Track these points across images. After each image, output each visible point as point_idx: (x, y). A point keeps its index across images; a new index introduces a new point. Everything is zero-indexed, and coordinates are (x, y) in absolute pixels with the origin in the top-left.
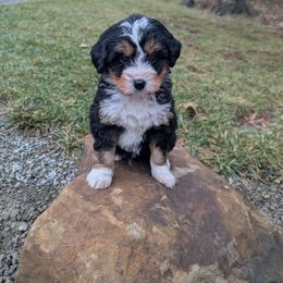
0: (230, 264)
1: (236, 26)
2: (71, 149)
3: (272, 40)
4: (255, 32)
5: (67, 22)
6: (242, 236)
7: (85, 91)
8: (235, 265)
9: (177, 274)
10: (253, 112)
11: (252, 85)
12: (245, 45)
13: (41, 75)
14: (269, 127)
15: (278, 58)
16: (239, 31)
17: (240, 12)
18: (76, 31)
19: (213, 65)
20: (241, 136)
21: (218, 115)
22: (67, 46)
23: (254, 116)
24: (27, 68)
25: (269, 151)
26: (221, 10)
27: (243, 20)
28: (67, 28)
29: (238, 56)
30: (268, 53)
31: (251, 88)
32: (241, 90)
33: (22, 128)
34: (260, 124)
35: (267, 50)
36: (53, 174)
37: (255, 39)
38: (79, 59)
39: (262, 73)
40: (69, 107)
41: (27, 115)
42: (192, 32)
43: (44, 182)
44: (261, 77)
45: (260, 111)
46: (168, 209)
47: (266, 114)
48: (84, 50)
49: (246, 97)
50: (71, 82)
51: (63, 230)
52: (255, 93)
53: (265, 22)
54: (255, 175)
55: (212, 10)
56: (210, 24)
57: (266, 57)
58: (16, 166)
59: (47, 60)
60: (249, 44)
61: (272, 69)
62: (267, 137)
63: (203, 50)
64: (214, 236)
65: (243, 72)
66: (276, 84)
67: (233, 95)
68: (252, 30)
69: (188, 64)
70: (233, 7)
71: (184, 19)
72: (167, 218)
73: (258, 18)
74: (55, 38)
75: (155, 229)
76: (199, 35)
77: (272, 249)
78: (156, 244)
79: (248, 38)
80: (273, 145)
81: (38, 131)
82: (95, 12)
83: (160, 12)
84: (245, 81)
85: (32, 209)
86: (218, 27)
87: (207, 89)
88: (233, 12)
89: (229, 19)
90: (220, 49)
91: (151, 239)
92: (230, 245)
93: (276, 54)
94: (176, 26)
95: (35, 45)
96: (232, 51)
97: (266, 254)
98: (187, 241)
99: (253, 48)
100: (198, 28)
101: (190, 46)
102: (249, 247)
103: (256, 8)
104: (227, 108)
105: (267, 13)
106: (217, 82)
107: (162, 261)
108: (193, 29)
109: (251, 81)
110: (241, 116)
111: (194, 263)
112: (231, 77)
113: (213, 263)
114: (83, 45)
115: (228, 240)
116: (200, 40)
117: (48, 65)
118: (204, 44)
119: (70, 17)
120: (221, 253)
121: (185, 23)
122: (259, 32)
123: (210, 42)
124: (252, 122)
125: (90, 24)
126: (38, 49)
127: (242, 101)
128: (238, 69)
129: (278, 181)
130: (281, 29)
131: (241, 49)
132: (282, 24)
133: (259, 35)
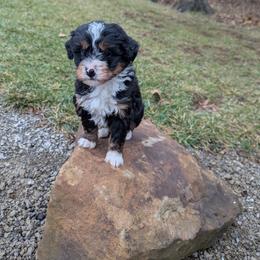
1: (194, 23)
3: (224, 38)
4: (210, 29)
5: (44, 12)
6: (195, 183)
7: (67, 77)
8: (190, 201)
9: (155, 200)
10: (206, 98)
11: (205, 76)
12: (202, 40)
13: (27, 62)
14: (218, 111)
15: (228, 53)
16: (196, 27)
17: (199, 9)
18: (54, 21)
19: (175, 58)
20: (196, 117)
21: (178, 100)
22: (46, 35)
23: (207, 102)
24: (14, 55)
25: (217, 130)
26: (182, 8)
27: (200, 17)
28: (45, 18)
29: (196, 50)
30: (221, 49)
31: (205, 79)
32: (197, 80)
33: (17, 107)
34: (211, 108)
35: (220, 46)
36: (48, 144)
37: (210, 36)
39: (214, 66)
40: (55, 90)
41: (21, 96)
42: (156, 26)
43: (41, 149)
44: (213, 69)
46: (147, 163)
47: (216, 101)
49: (201, 86)
50: (55, 68)
52: (209, 83)
53: (219, 20)
54: (206, 148)
55: (174, 6)
56: (172, 19)
57: (219, 52)
58: (17, 137)
59: (30, 47)
60: (205, 40)
61: (223, 63)
62: (216, 119)
63: (166, 43)
65: (199, 64)
66: (225, 76)
67: (190, 84)
68: (208, 27)
69: (154, 56)
70: (192, 5)
71: (149, 14)
73: (214, 16)
74: (35, 27)
75: (140, 174)
76: (163, 29)
77: (216, 194)
79: (205, 34)
80: (220, 125)
81: (31, 110)
83: (129, 6)
84: (201, 73)
85: (35, 169)
86: (179, 22)
87: (169, 79)
88: (192, 10)
89: (188, 15)
90: (181, 43)
91: (138, 179)
92: (187, 188)
93: (228, 50)
94: (143, 20)
95: (18, 32)
96: (191, 45)
99: (209, 44)
100: (161, 23)
101: (155, 39)
103: (212, 6)
104: (185, 94)
105: (222, 12)
106: (178, 73)
107: (145, 192)
108: (158, 24)
109: (205, 72)
110: (197, 102)
112: (189, 69)
113: (176, 196)
114: (61, 35)
115: (186, 185)
116: (164, 35)
117: (32, 52)
118: (167, 38)
119: (46, 7)
120: (181, 192)
122: (214, 29)
123: (172, 36)
124: (205, 107)
125: (65, 15)
126: (20, 37)
127: (198, 89)
128: (195, 62)
129: (222, 152)
130: (233, 27)
131: (198, 44)
132: (233, 23)
133: (214, 32)
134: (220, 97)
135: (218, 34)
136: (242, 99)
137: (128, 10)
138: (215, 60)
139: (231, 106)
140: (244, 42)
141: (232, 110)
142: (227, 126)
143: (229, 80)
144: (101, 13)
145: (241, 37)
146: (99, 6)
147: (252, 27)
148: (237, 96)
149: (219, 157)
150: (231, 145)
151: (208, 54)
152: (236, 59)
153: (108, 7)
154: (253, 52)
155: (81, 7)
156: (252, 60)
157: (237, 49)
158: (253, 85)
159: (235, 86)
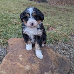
0: (53, 69)
1: (43, 5)
2: (3, 44)
3: (52, 8)
7: (5, 26)
8: (54, 69)
10: (51, 27)
11: (49, 20)
14: (55, 30)
16: (44, 7)
17: (44, 2)
20: (49, 33)
23: (51, 28)
25: (56, 36)
26: (39, 2)
27: (45, 4)
29: (45, 13)
30: (52, 12)
32: (47, 21)
34: (53, 30)
37: (48, 8)
38: (2, 17)
39: (51, 17)
44: (51, 18)
45: (52, 26)
47: (54, 27)
48: (3, 15)
49: (48, 23)
50: (1, 24)
51: (6, 73)
52: (50, 22)
53: (50, 4)
54: (54, 43)
55: (37, 2)
56: (37, 5)
57: (52, 13)
61: (53, 15)
62: (55, 33)
64: (48, 63)
65: (47, 17)
67: (45, 23)
68: (47, 6)
71: (30, 4)
72: (36, 61)
73: (48, 3)
75: (33, 65)
78: (34, 70)
79: (47, 8)
82: (5, 4)
83: (23, 3)
86: (39, 6)
88: (42, 2)
89: (41, 4)
92: (53, 64)
93: (54, 12)
96: (43, 12)
97: (61, 64)
98: (42, 66)
99: (48, 11)
102: (57, 63)
105: (50, 2)
109: (49, 19)
110: (48, 28)
111: (45, 72)
114: (3, 13)
115: (52, 63)
120: (51, 67)
121: (30, 5)
124: (51, 29)
127: (48, 24)
129: (59, 43)
130: (54, 5)
131: (45, 11)
132: (54, 4)
133: (49, 7)
134: (55, 26)
135: (50, 8)
136: (61, 25)
137: (23, 4)
138: (51, 15)
139: (58, 28)
140: (58, 9)
141: (59, 29)
142: (59, 34)
143: (56, 20)
144: (15, 5)
145: (56, 8)
146: (15, 3)
147: (59, 5)
148: (59, 25)
149: (58, 45)
150: (61, 40)
151: (49, 14)
152: (57, 14)
153: (18, 3)
154: (61, 11)
155: (9, 4)
156: (61, 14)
157: (56, 11)
158: (63, 21)
159: (58, 22)
